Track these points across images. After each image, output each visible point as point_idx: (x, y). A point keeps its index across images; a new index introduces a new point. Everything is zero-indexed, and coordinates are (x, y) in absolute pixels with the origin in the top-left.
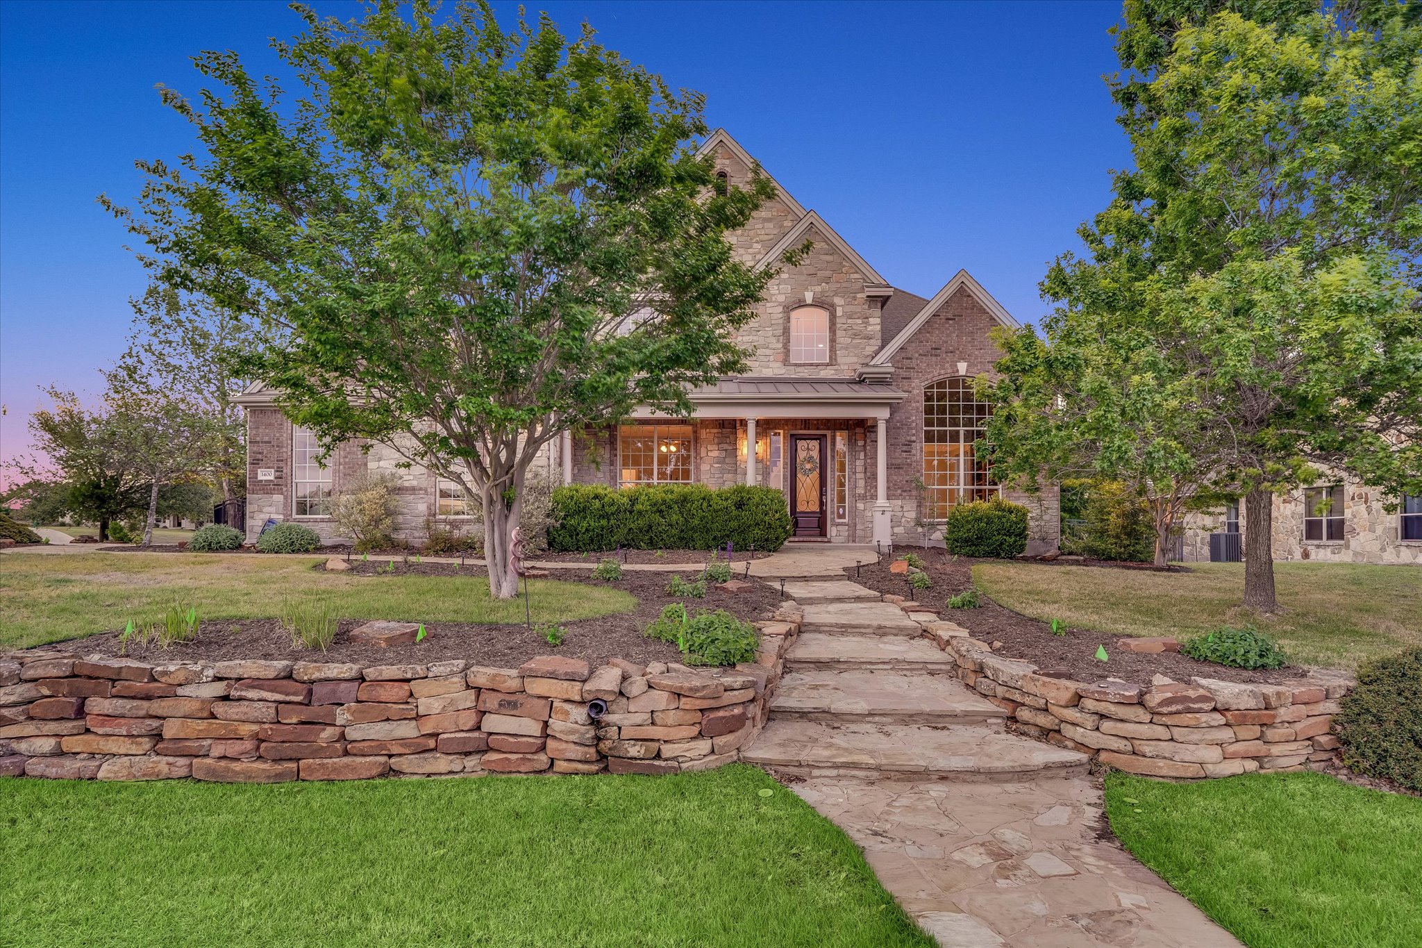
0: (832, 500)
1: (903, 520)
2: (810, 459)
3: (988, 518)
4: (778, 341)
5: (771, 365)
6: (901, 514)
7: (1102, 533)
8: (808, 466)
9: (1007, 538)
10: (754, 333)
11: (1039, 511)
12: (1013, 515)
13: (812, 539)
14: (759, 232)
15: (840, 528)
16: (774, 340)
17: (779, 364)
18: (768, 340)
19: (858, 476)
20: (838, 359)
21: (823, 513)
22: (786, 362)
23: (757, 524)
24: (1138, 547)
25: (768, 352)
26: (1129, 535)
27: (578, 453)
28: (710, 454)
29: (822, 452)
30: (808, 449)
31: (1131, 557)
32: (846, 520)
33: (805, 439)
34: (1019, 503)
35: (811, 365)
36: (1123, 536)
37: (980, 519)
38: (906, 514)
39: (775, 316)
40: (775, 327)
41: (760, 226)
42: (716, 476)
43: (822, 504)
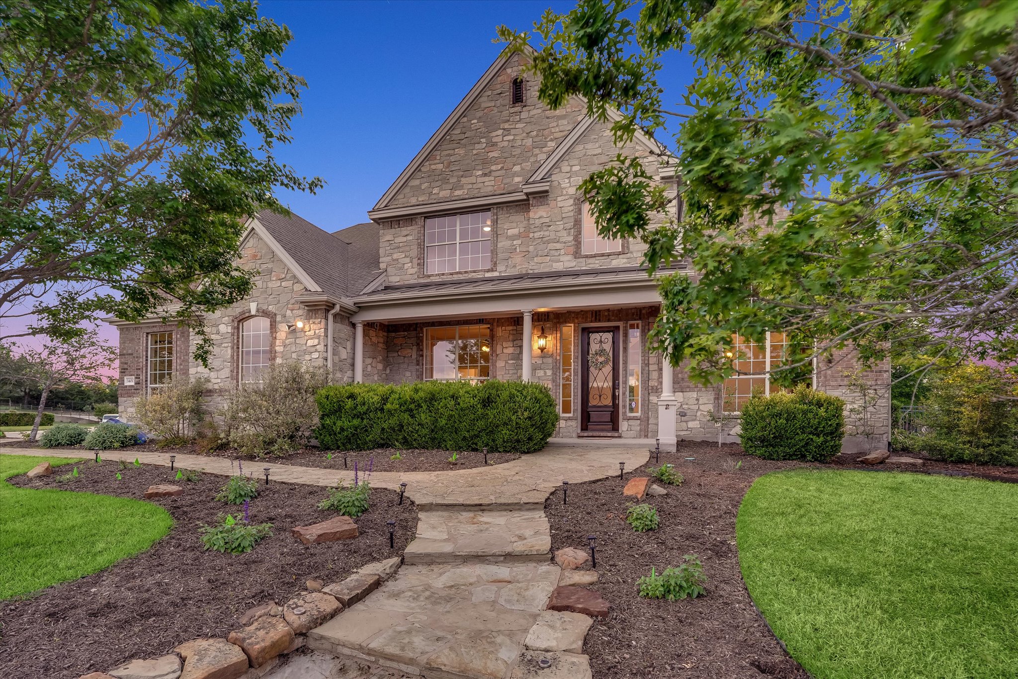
0: (624, 394)
1: (699, 413)
2: (602, 352)
3: (787, 412)
4: (569, 234)
5: (562, 258)
6: (696, 407)
7: (950, 429)
8: (601, 359)
9: (814, 438)
10: (545, 229)
11: (862, 401)
12: (822, 409)
13: (602, 434)
14: (553, 130)
15: (631, 422)
16: (564, 233)
17: (570, 257)
18: (559, 234)
19: (652, 368)
20: (631, 247)
21: (615, 406)
22: (577, 254)
23: (505, 424)
24: (1005, 447)
25: (558, 246)
26: (990, 431)
27: (390, 355)
28: (505, 351)
29: (615, 343)
30: (601, 342)
31: (994, 461)
32: (638, 414)
33: (598, 332)
34: (834, 394)
35: (603, 255)
36: (982, 434)
37: (779, 415)
38: (702, 407)
39: (565, 210)
40: (565, 221)
41: (555, 124)
42: (511, 372)
43: (614, 397)
